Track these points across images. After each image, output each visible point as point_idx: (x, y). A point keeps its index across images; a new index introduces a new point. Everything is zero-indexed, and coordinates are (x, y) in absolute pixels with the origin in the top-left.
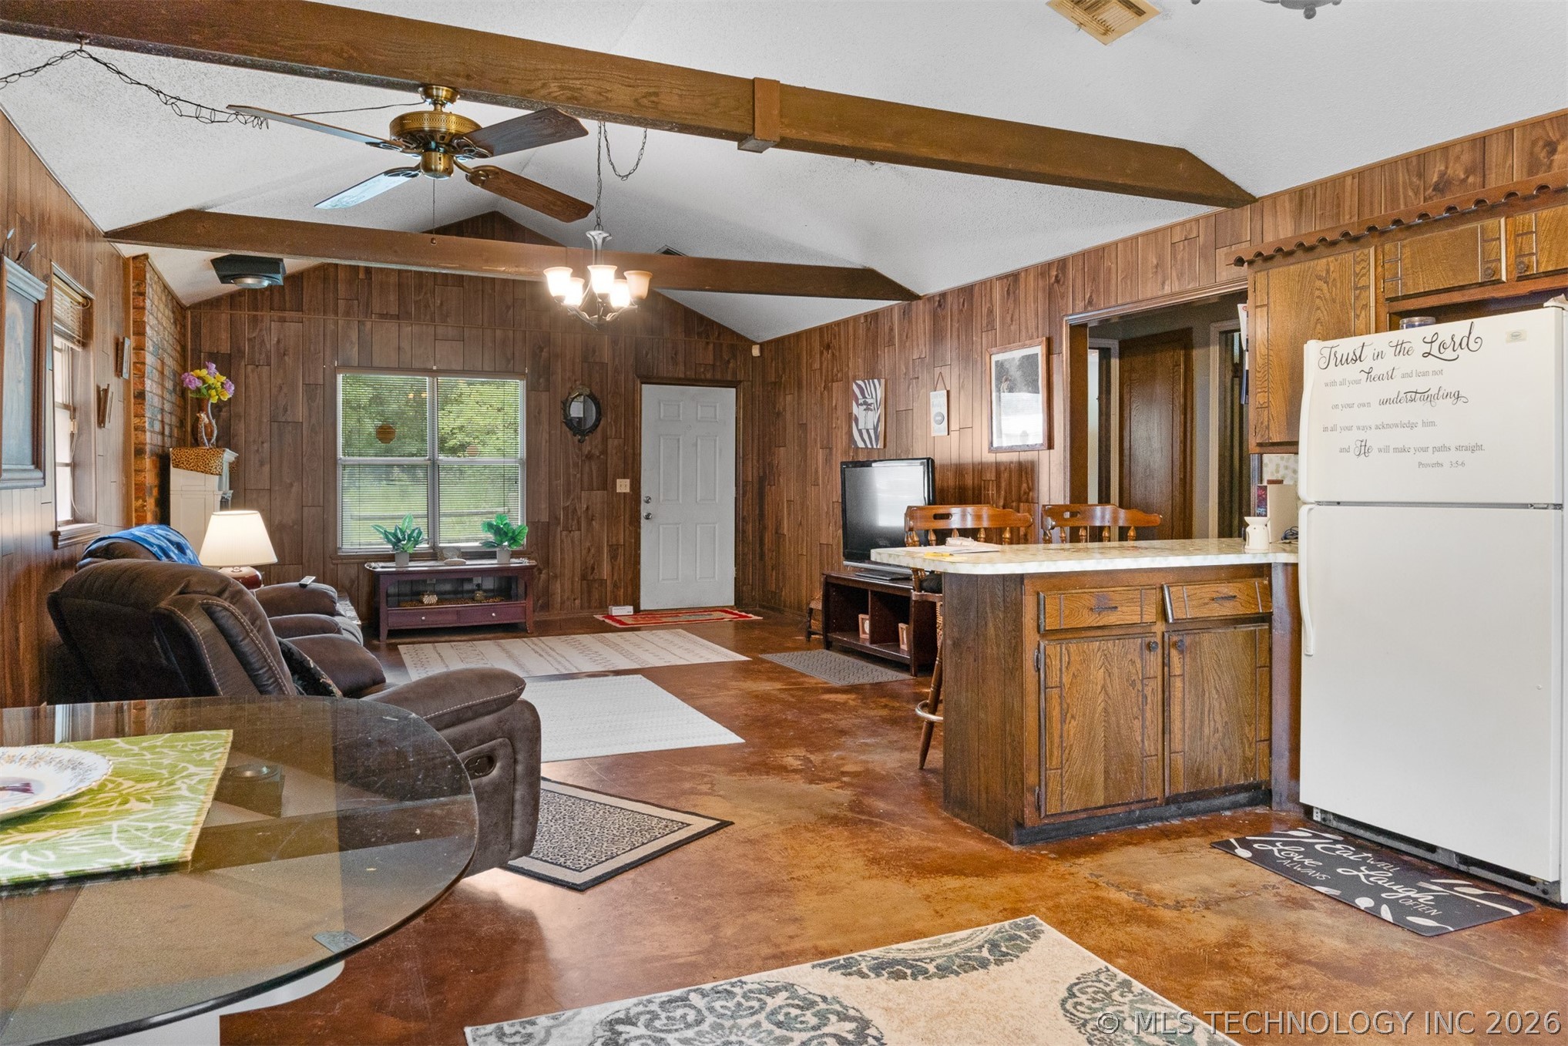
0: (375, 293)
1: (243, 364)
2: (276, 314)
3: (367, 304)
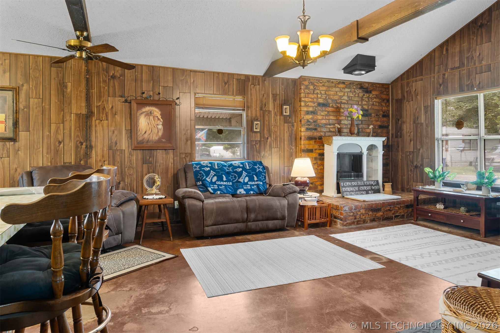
0: (450, 59)
1: (405, 102)
2: (414, 79)
3: (446, 65)
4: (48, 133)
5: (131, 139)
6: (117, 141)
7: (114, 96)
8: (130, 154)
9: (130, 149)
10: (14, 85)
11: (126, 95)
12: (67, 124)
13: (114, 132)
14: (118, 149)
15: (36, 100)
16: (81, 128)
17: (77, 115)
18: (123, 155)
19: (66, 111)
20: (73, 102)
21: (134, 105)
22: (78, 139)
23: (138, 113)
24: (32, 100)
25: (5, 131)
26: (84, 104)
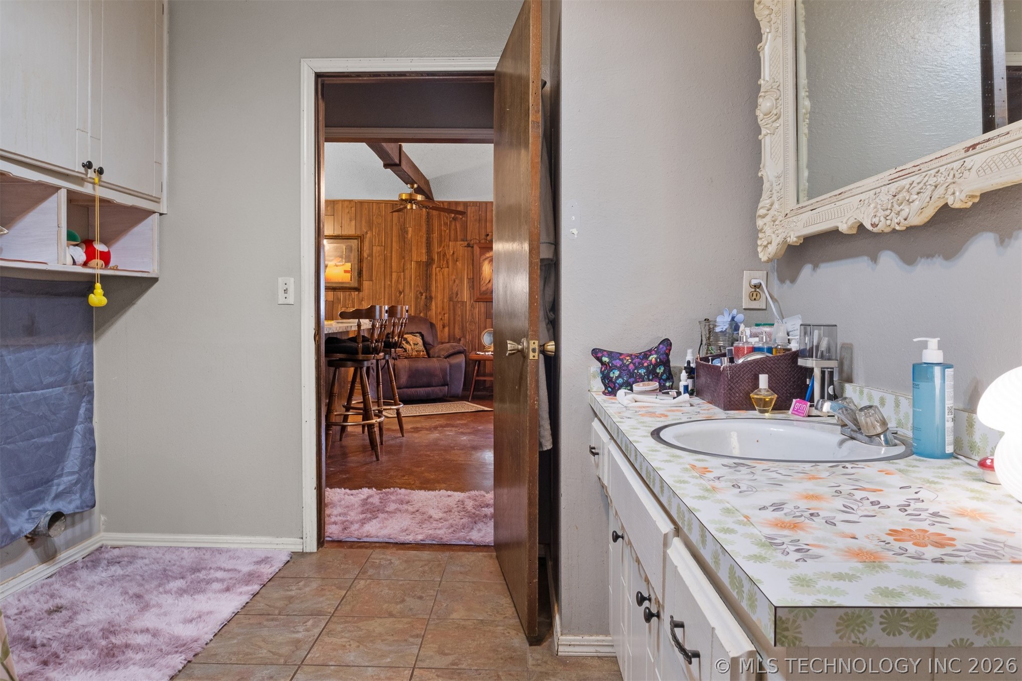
4: (389, 283)
5: (473, 289)
6: (458, 291)
7: (456, 240)
8: (472, 306)
9: (472, 301)
10: (359, 233)
11: (469, 238)
12: (407, 272)
13: (455, 281)
14: (459, 300)
15: (379, 248)
16: (421, 277)
17: (417, 262)
18: (465, 308)
19: (407, 258)
20: (414, 248)
21: (477, 249)
22: (418, 289)
23: (481, 259)
24: (374, 248)
25: (351, 280)
26: (424, 251)
